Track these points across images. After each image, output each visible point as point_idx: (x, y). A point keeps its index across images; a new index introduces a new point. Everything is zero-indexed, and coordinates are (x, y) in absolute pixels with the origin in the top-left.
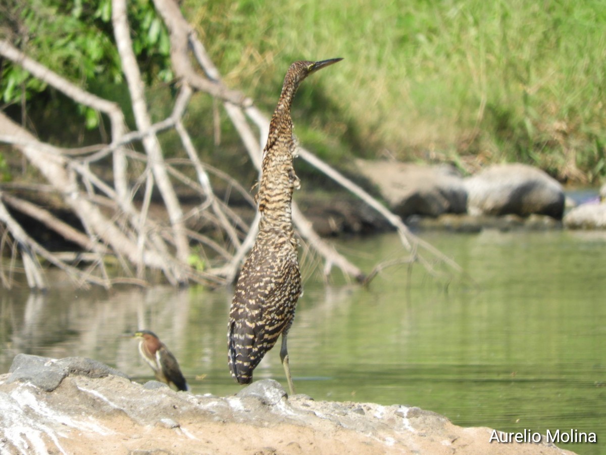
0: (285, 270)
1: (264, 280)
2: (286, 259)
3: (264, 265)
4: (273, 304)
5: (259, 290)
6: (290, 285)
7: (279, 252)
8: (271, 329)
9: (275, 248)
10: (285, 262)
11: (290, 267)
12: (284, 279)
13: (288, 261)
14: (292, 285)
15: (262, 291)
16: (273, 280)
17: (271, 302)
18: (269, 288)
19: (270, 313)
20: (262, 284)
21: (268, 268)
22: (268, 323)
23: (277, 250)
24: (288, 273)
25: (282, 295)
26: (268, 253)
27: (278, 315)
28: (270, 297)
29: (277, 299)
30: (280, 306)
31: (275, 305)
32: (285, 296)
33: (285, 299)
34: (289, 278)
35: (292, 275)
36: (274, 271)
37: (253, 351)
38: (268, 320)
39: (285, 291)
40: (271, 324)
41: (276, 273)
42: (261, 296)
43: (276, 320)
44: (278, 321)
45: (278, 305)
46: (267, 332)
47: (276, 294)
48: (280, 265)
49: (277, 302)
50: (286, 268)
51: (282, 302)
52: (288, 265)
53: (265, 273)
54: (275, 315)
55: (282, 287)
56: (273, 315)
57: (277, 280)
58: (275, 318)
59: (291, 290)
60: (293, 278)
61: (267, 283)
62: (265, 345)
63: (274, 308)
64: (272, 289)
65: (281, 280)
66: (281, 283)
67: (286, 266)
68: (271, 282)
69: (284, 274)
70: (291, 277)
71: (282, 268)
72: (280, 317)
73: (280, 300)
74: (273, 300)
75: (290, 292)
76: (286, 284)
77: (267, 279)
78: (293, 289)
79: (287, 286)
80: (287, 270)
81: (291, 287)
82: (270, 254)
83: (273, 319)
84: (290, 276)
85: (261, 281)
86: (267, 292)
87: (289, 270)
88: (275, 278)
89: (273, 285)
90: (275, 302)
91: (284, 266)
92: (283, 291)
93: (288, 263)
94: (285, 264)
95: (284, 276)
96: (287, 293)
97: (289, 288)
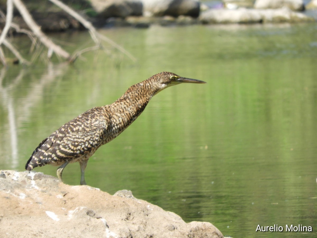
0: (94, 127)
1: (78, 123)
2: (99, 122)
3: (85, 116)
4: (73, 137)
5: (71, 126)
6: (91, 136)
7: (99, 117)
8: (63, 149)
9: (98, 113)
10: (98, 123)
11: (99, 128)
12: (90, 130)
13: (100, 124)
14: (93, 138)
15: (73, 127)
16: (83, 126)
17: (73, 135)
18: (77, 128)
19: (68, 140)
20: (75, 124)
21: (85, 119)
22: (63, 144)
23: (98, 115)
24: (95, 130)
25: (82, 137)
26: (93, 113)
27: (72, 145)
28: (75, 132)
29: (77, 136)
30: (77, 142)
31: (74, 138)
32: (84, 139)
33: (82, 140)
34: (93, 133)
35: (96, 132)
36: (87, 122)
37: (44, 154)
38: (64, 143)
39: (86, 137)
40: (64, 147)
41: (87, 124)
42: (70, 129)
43: (69, 147)
44: (70, 149)
45: (76, 140)
46: (59, 149)
47: (79, 134)
48: (93, 122)
49: (76, 138)
50: (96, 126)
51: (80, 140)
52: (98, 126)
53: (81, 120)
54: (71, 144)
55: (86, 133)
56: (69, 142)
57: (85, 128)
58: (69, 145)
59: (90, 140)
60: (96, 135)
61: (78, 125)
62: (53, 155)
63: (72, 139)
64: (78, 130)
65: (88, 129)
66: (86, 131)
67: (96, 125)
68: (81, 126)
69: (91, 128)
70: (95, 134)
71: (93, 124)
72: (72, 148)
73: (79, 139)
74: (75, 135)
75: (88, 140)
76: (89, 134)
77: (80, 123)
78: (92, 141)
79: (88, 135)
80: (95, 128)
81: (91, 138)
82: (93, 114)
83: (68, 145)
84: (95, 132)
85: (76, 122)
86: (75, 129)
87: (96, 129)
88: (85, 126)
89: (81, 128)
90: (75, 137)
91: (95, 125)
92: (84, 135)
93: (99, 125)
94: (97, 124)
95: (91, 129)
96: (86, 139)
97: (89, 137)
